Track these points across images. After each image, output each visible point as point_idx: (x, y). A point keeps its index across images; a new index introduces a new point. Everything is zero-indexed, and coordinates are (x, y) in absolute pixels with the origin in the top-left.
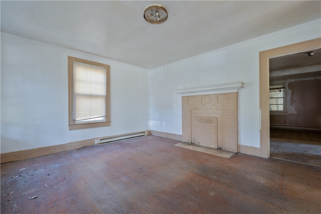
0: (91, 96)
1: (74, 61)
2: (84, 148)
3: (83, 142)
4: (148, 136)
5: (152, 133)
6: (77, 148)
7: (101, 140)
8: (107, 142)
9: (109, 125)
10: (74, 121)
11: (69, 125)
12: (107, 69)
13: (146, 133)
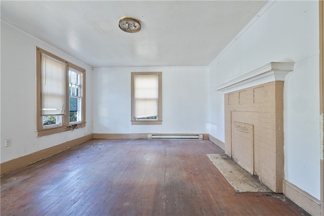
0: (146, 100)
1: (134, 75)
2: (141, 139)
3: (140, 134)
4: (203, 140)
5: (210, 137)
6: (136, 138)
7: (152, 135)
8: (158, 138)
9: (161, 124)
10: (135, 118)
11: (131, 121)
12: (159, 75)
13: (201, 137)
